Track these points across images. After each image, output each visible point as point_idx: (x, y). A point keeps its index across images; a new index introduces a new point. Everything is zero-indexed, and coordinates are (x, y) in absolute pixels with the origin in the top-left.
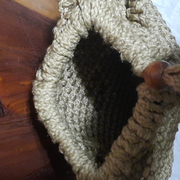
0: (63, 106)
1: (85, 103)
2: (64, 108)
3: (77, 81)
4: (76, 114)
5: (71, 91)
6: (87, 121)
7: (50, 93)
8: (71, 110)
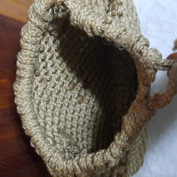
0: (46, 99)
1: (68, 97)
2: (46, 101)
3: (61, 77)
4: (58, 107)
5: (56, 85)
6: (68, 114)
7: (26, 90)
8: (53, 103)
